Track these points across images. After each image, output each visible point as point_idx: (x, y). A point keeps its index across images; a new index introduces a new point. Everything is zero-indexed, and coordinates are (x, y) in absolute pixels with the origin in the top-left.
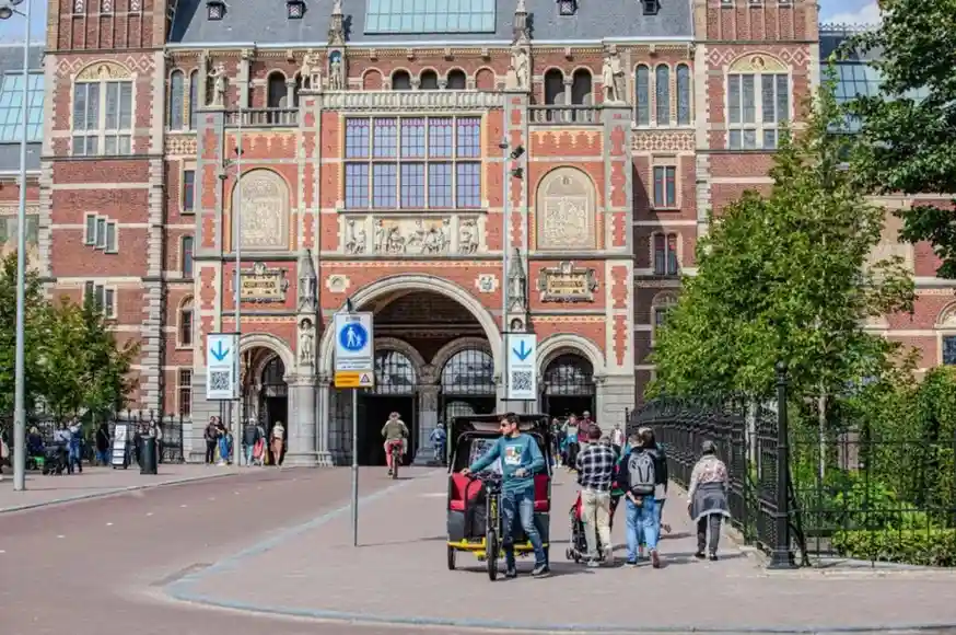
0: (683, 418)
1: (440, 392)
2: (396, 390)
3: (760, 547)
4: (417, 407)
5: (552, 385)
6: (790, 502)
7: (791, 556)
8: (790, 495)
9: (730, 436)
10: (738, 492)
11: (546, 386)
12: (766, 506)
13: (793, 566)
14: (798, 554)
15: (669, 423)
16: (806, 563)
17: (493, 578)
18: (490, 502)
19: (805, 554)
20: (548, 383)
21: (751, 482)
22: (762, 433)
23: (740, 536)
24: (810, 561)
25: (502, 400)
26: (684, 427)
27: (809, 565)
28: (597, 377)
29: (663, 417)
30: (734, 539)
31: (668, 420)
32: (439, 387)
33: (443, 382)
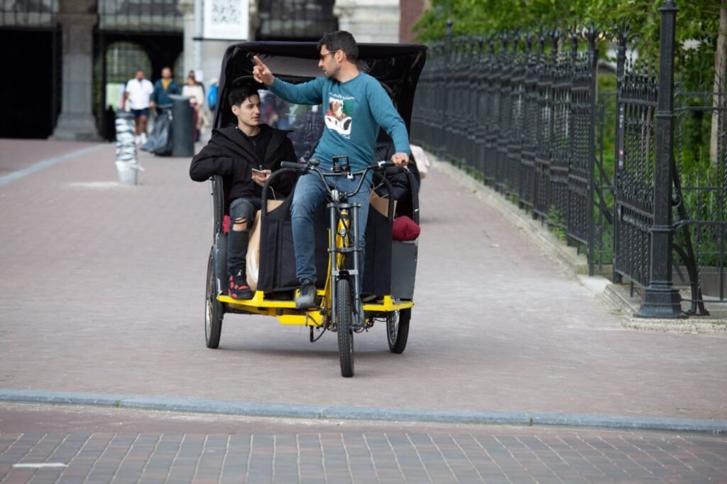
0: (481, 72)
1: (96, 26)
2: (26, 20)
3: (617, 279)
4: (60, 47)
5: (271, 19)
6: (674, 208)
7: (676, 298)
8: (674, 196)
9: (568, 99)
10: (579, 191)
11: (262, 21)
12: (629, 212)
13: (678, 313)
14: (686, 295)
15: (457, 80)
16: (700, 310)
17: (348, 372)
18: (338, 217)
19: (697, 294)
20: (265, 15)
21: (603, 174)
22: (626, 92)
23: (582, 261)
24: (706, 306)
25: (195, 39)
26: (484, 86)
27: (705, 313)
28: (342, 8)
29: (448, 70)
30: (571, 265)
31: (457, 75)
32: (94, 18)
33: (100, 11)
